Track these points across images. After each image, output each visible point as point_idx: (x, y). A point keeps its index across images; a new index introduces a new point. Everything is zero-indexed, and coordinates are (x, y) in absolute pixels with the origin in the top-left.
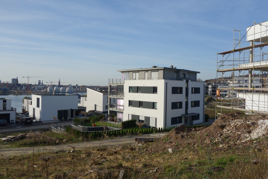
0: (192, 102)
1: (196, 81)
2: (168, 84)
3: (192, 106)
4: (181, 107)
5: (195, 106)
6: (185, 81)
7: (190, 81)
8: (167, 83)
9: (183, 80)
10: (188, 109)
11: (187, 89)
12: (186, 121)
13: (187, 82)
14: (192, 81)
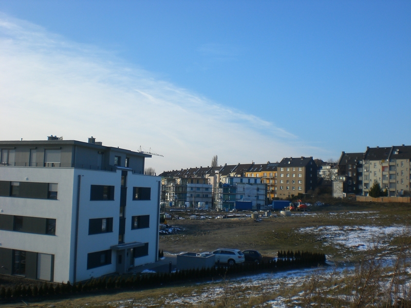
0: (133, 218)
1: (143, 173)
2: (82, 177)
3: (133, 228)
4: (109, 229)
5: (139, 227)
6: (119, 173)
7: (129, 173)
8: (79, 177)
9: (115, 171)
10: (124, 233)
11: (124, 189)
12: (120, 260)
13: (124, 174)
14: (134, 172)
